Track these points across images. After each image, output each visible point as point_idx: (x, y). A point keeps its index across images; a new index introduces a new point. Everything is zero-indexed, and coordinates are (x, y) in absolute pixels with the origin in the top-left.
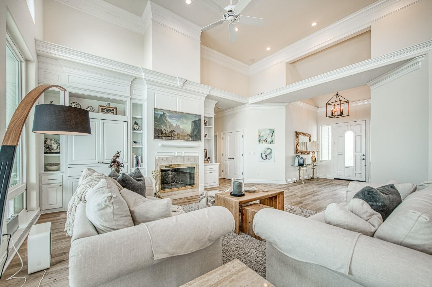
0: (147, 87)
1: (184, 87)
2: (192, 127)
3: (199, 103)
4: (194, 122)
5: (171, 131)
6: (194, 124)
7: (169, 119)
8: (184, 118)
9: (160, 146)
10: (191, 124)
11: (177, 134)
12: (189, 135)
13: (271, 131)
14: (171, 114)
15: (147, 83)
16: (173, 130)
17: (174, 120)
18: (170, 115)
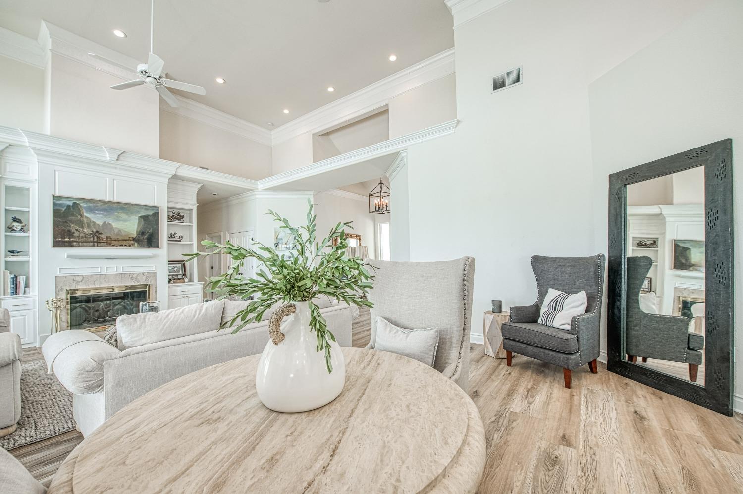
0: (38, 159)
1: (119, 162)
2: (138, 225)
3: (156, 187)
4: (145, 218)
5: (91, 233)
6: (144, 220)
7: (86, 213)
8: (121, 211)
9: (66, 257)
10: (137, 221)
11: (105, 238)
12: (134, 239)
14: (91, 205)
15: (38, 155)
16: (97, 232)
17: (98, 215)
18: (89, 207)
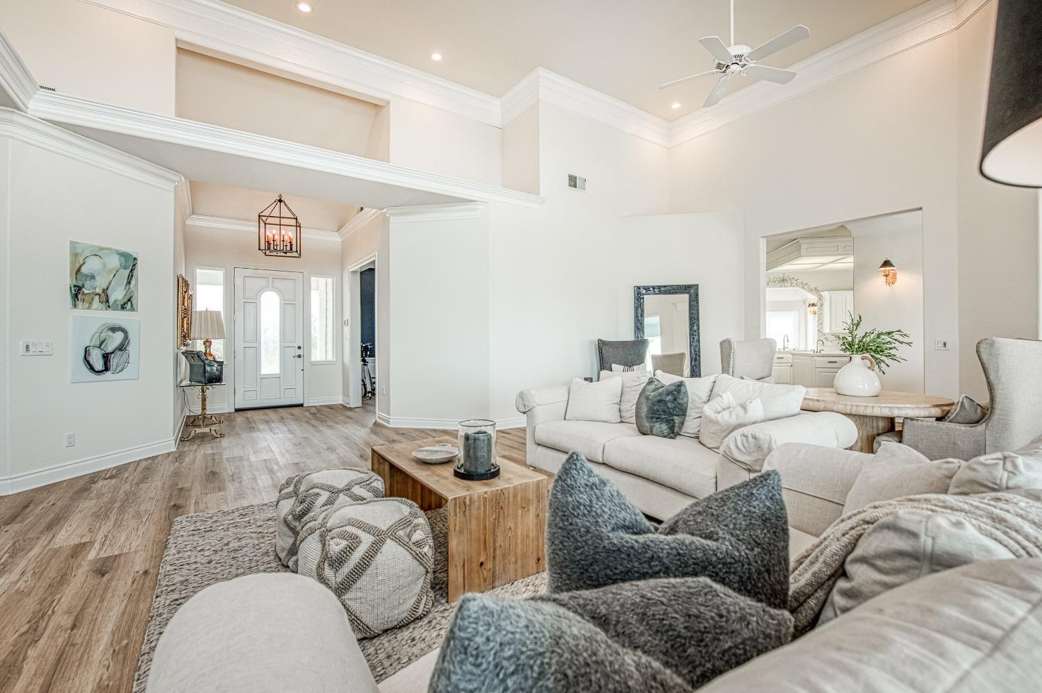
13: (126, 261)
